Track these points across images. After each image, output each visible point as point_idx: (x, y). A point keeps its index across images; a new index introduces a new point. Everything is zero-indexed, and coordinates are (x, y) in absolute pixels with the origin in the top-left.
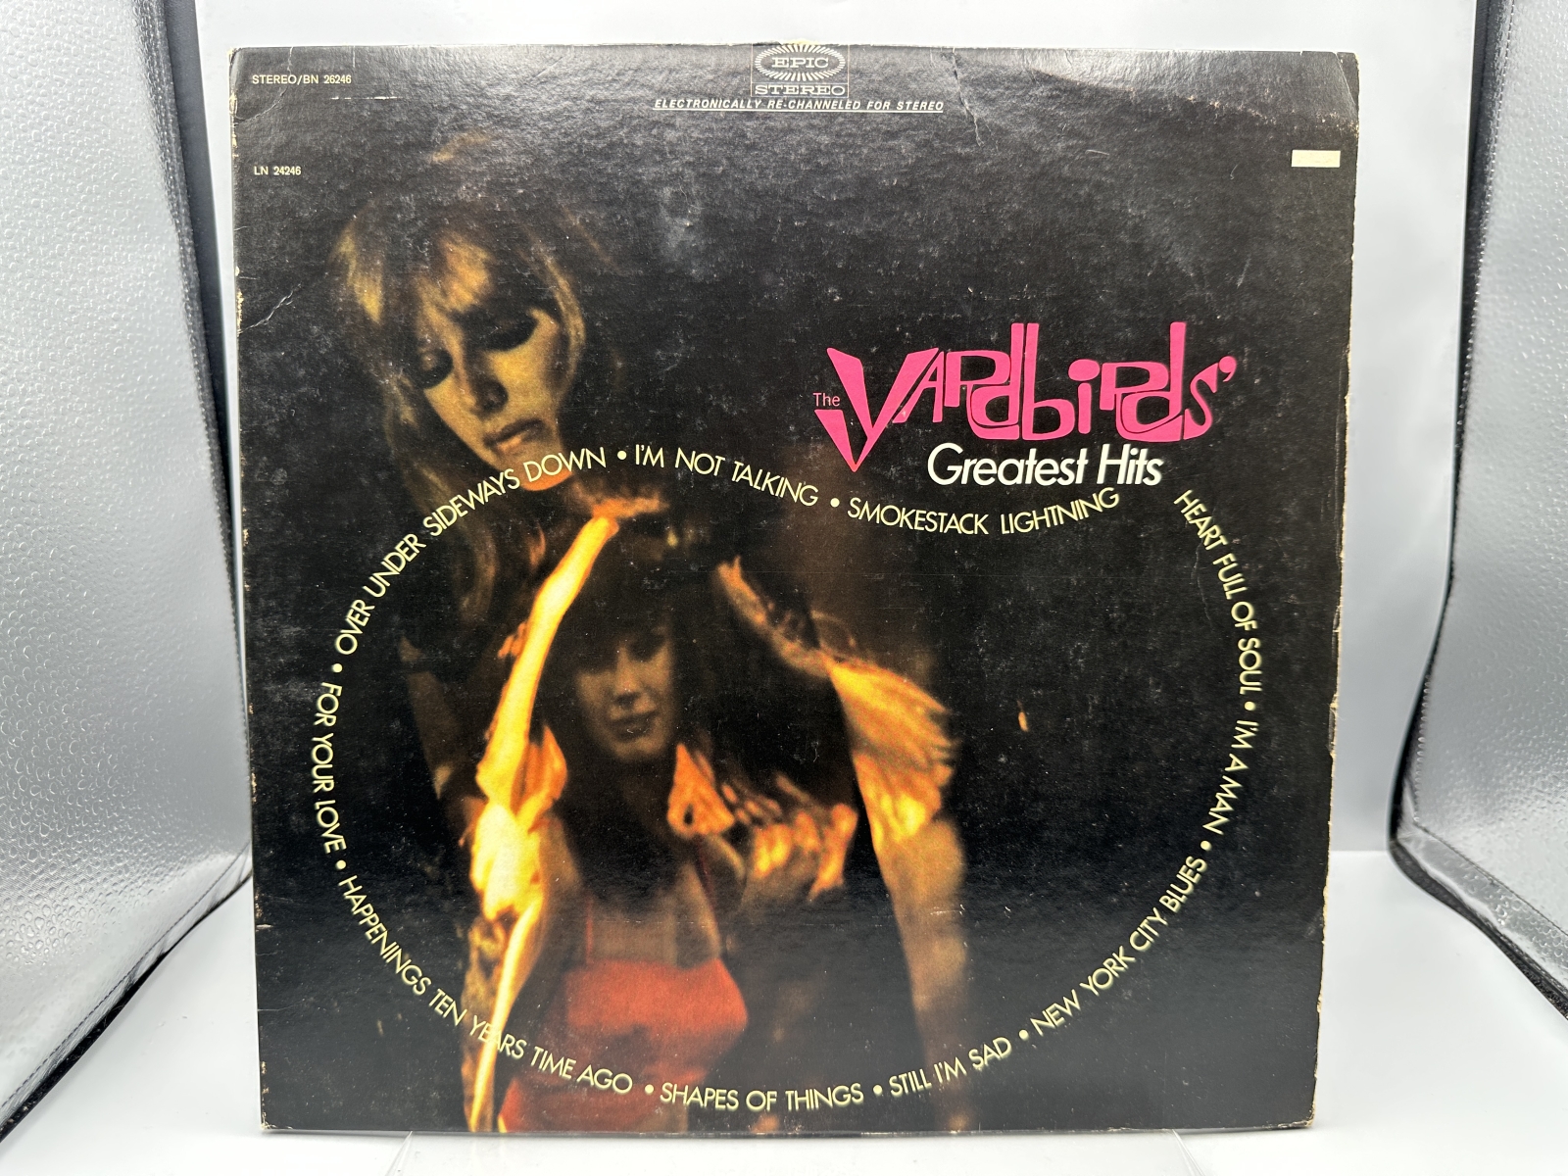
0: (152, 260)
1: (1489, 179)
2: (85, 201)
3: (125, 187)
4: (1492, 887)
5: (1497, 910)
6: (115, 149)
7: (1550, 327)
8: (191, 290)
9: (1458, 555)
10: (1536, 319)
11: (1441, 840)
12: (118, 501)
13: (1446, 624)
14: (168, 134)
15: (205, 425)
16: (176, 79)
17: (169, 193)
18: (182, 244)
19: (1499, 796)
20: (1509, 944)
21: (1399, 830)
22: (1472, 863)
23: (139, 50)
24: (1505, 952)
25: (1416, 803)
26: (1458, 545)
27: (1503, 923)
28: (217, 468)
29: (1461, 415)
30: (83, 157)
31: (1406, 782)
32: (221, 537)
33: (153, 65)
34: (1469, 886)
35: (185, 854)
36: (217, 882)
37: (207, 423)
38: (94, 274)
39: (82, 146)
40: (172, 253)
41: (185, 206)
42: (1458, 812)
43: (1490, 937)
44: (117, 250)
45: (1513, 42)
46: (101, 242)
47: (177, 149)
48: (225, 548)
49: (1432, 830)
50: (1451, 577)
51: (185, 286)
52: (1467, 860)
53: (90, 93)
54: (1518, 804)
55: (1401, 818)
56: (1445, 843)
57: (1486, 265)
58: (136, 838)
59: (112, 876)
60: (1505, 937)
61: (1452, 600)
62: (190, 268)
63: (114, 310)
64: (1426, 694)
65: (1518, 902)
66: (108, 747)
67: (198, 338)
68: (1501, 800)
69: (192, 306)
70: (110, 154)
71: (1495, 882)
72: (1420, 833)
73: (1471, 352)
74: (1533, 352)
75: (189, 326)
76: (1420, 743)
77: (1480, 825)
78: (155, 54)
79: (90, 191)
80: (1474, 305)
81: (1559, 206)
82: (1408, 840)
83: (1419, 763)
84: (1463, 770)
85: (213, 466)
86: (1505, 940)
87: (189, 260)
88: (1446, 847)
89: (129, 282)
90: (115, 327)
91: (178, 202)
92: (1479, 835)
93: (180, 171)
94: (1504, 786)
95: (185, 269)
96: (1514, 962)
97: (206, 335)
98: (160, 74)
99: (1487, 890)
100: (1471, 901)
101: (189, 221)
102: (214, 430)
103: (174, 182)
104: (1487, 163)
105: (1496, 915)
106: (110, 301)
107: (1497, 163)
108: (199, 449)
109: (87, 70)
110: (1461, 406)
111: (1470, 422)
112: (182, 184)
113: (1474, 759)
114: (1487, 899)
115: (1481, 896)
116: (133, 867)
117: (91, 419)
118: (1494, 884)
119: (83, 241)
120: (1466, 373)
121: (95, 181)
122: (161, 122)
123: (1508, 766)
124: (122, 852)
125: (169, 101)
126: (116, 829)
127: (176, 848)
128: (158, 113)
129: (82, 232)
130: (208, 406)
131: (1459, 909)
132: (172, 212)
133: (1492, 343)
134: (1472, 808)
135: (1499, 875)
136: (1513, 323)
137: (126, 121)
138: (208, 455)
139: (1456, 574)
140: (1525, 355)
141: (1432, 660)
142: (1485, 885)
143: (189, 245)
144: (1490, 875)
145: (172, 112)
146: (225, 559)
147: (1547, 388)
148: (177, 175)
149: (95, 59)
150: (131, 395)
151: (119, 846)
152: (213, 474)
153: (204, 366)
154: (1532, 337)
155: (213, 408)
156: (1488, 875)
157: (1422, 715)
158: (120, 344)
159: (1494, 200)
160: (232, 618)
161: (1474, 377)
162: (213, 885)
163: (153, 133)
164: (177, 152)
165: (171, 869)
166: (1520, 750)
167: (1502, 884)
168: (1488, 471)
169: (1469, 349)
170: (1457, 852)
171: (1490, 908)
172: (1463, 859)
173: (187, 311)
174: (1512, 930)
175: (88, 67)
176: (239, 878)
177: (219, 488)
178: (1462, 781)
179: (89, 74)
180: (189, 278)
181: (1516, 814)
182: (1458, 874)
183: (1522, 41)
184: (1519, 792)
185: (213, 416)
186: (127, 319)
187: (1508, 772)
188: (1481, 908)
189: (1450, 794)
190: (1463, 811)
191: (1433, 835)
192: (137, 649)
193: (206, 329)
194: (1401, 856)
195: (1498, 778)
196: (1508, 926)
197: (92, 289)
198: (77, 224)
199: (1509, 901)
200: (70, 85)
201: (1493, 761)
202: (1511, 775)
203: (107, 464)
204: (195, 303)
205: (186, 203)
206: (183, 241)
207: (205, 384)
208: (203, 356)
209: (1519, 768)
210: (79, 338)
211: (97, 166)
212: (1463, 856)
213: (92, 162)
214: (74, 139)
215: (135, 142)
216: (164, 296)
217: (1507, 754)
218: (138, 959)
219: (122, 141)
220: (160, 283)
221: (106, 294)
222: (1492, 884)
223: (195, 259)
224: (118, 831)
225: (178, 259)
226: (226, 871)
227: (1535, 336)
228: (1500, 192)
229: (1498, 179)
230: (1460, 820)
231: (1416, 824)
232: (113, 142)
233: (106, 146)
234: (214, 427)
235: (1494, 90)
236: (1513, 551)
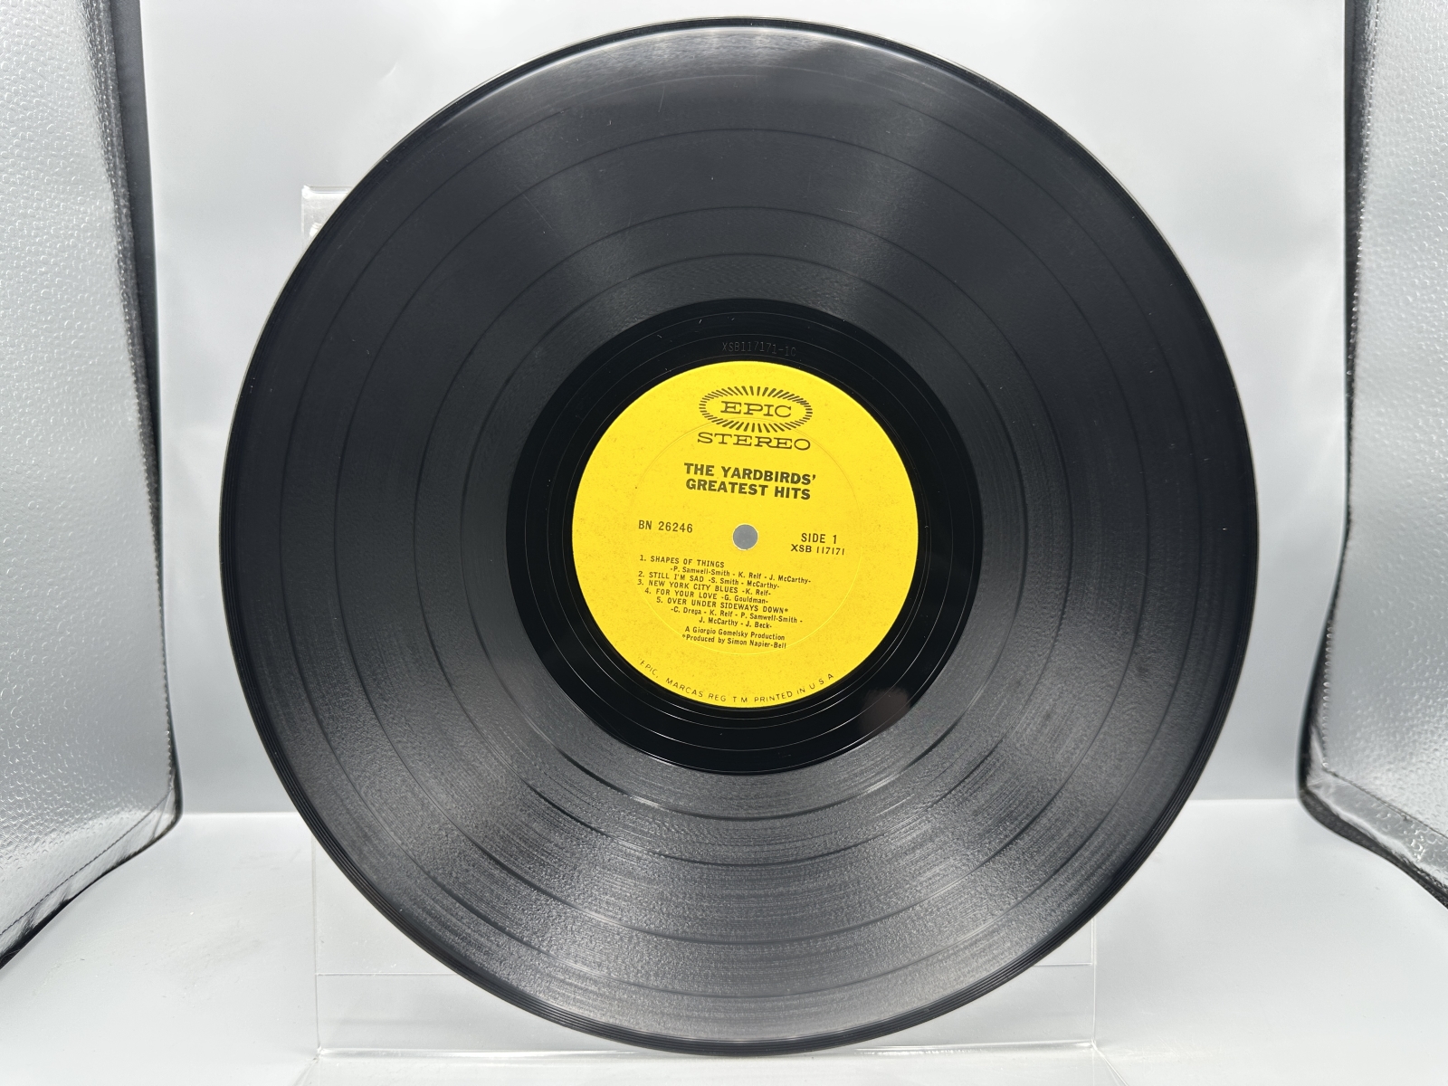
0: (85, 212)
1: (1365, 141)
2: (17, 146)
3: (59, 138)
4: (1403, 824)
5: (1413, 844)
6: (50, 101)
7: (1433, 268)
8: (125, 248)
9: (1353, 498)
10: (1419, 263)
11: (1351, 782)
12: (37, 436)
13: (1346, 567)
14: (107, 98)
15: (133, 378)
16: (118, 50)
17: (106, 153)
18: (117, 202)
19: (1408, 730)
20: (1427, 878)
21: (1308, 778)
22: (1384, 802)
23: (80, 14)
24: (1423, 886)
25: (1323, 749)
26: (1353, 489)
27: (1419, 857)
28: (146, 422)
29: (1350, 364)
30: (17, 104)
31: (1314, 730)
32: (146, 490)
33: (94, 31)
34: (1383, 825)
35: (94, 798)
36: (128, 832)
37: (136, 377)
38: (24, 216)
39: (16, 93)
40: (106, 209)
41: (121, 169)
42: (1367, 752)
43: (1407, 873)
44: (50, 197)
45: (1381, 13)
46: (33, 187)
47: (116, 115)
48: (150, 500)
49: (1341, 774)
50: (1348, 521)
51: (119, 243)
52: (1379, 799)
53: (26, 45)
54: (1429, 735)
55: (1310, 765)
56: (1355, 785)
57: (1368, 221)
58: (40, 773)
59: (10, 809)
60: (1422, 871)
61: (1350, 544)
62: (125, 227)
63: (44, 253)
64: (1329, 639)
65: (1433, 835)
66: (13, 677)
67: (130, 295)
68: (1411, 734)
69: (125, 263)
70: (44, 104)
71: (1408, 818)
72: (1330, 778)
73: (1357, 305)
74: (1418, 294)
75: (121, 282)
76: (1326, 688)
77: (1390, 763)
78: (97, 22)
79: (23, 138)
80: (1357, 260)
81: (1435, 153)
82: (1318, 787)
83: (1325, 708)
84: (1371, 709)
85: (142, 420)
86: (1423, 874)
87: (124, 220)
88: (1356, 789)
89: (60, 229)
90: (43, 270)
91: (115, 163)
92: (1390, 774)
93: (118, 136)
94: (1412, 719)
95: (120, 227)
96: (1433, 895)
97: (139, 295)
98: (101, 42)
99: (1400, 826)
100: (1384, 839)
101: (125, 184)
102: (143, 386)
103: (112, 144)
104: (1363, 127)
105: (1411, 849)
106: (40, 244)
107: (1373, 125)
108: (127, 401)
109: (25, 22)
110: (1350, 357)
111: (1359, 371)
112: (120, 148)
113: (1382, 696)
114: (1401, 835)
115: (1395, 833)
116: (34, 803)
117: (12, 353)
118: (1407, 820)
119: (14, 183)
120: (1353, 325)
121: (29, 128)
122: (101, 86)
123: (1416, 697)
124: (23, 786)
125: (109, 69)
126: (17, 760)
127: (84, 790)
128: (98, 76)
129: (13, 174)
130: (138, 362)
131: (1373, 848)
132: (108, 170)
133: (1377, 293)
134: (1381, 746)
135: (1411, 810)
136: (1396, 270)
137: (63, 77)
138: (136, 408)
139: (1354, 517)
140: (1411, 299)
141: (1334, 605)
142: (1398, 822)
143: (125, 206)
144: (1403, 812)
145: (112, 80)
146: (150, 511)
147: (1434, 326)
148: (115, 139)
149: (34, 13)
150: (57, 338)
151: (21, 779)
152: (141, 427)
153: (135, 323)
154: (1416, 281)
155: (143, 364)
156: (1401, 811)
157: (1326, 660)
158: (47, 287)
159: (1372, 159)
160: (156, 570)
161: (1360, 327)
162: (124, 835)
163: (91, 94)
164: (115, 118)
165: (78, 812)
166: (1427, 680)
167: (1415, 819)
168: (1380, 414)
169: (1354, 302)
170: (1368, 793)
171: (1404, 843)
172: (1375, 799)
173: (120, 267)
174: (1429, 864)
175: (26, 19)
176: (154, 833)
177: (146, 442)
178: (1369, 720)
179: (27, 26)
180: (124, 238)
181: (1426, 746)
182: (1370, 815)
183: (1390, 9)
184: (1429, 722)
185: (143, 373)
186: (56, 264)
187: (1416, 703)
188: (1396, 845)
189: (1358, 735)
190: (1372, 751)
191: (1343, 779)
192: (51, 584)
193: (139, 288)
194: (1312, 803)
195: (1406, 712)
196: (1424, 860)
197: (22, 230)
198: (8, 166)
199: (1424, 835)
200: (6, 33)
201: (1401, 694)
202: (1419, 707)
203: (27, 398)
204: (129, 262)
205: (123, 166)
206: (118, 200)
207: (136, 340)
208: (134, 313)
209: (1428, 698)
210: (4, 274)
211: (31, 115)
212: (1374, 796)
213: (27, 110)
214: (9, 85)
215: (72, 97)
216: (96, 248)
217: (1415, 685)
218: (38, 901)
219: (58, 95)
220: (92, 235)
221: (36, 236)
222: (1406, 819)
223: (130, 220)
224: (20, 763)
225: (113, 215)
226: (139, 822)
227: (1419, 279)
228: (1377, 151)
229: (1374, 140)
230: (1371, 759)
231: (1325, 770)
232: (49, 95)
233: (42, 97)
234: (144, 383)
235: (1366, 60)
236: (1409, 485)
